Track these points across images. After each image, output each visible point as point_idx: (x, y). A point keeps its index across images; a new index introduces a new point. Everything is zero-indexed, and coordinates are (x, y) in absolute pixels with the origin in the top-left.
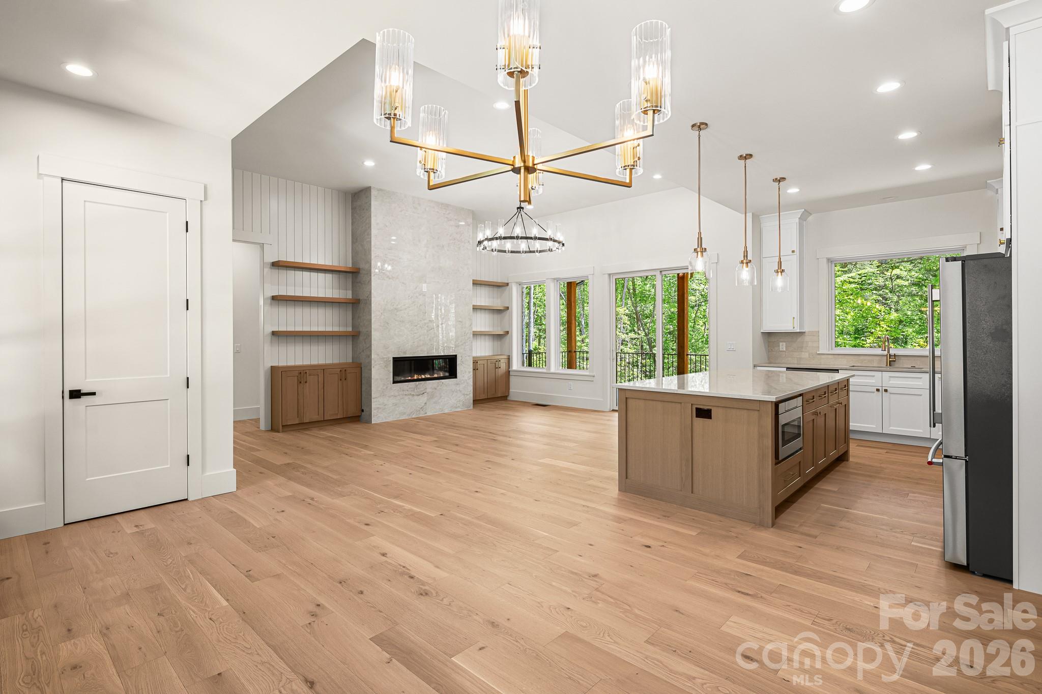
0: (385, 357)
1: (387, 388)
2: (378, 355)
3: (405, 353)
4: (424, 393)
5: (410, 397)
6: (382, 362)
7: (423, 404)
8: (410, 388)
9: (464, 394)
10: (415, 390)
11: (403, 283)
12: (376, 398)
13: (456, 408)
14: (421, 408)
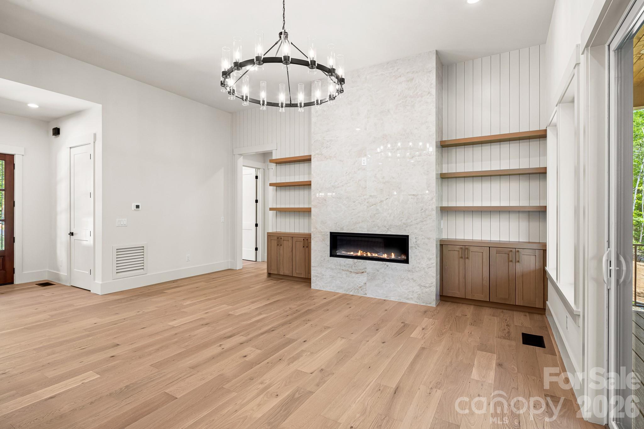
0: (323, 231)
1: (324, 259)
2: (316, 229)
3: (342, 229)
4: (363, 272)
5: (348, 273)
6: (320, 236)
7: (362, 284)
8: (347, 264)
9: (420, 285)
10: (353, 268)
11: (340, 161)
12: (315, 267)
13: (408, 299)
14: (360, 287)
